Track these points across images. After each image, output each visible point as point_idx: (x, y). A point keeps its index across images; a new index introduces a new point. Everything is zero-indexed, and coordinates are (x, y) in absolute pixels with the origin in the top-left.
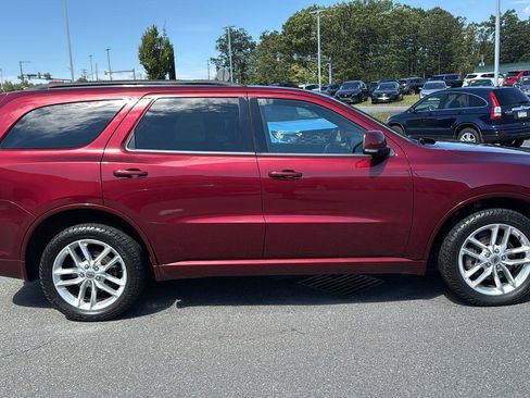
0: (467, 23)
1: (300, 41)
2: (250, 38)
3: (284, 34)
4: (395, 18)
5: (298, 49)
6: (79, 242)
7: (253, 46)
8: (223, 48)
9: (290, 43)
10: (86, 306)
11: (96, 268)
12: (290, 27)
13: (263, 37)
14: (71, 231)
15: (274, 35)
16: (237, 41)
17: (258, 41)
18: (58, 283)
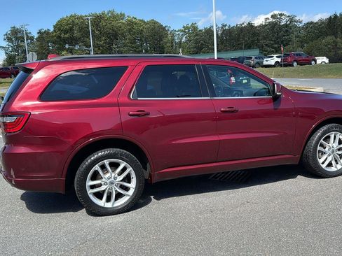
0: (171, 29)
1: (67, 36)
2: (30, 33)
3: (54, 31)
4: (128, 25)
5: (65, 41)
6: (105, 161)
7: (32, 38)
8: (9, 40)
9: (60, 37)
10: (109, 205)
11: (115, 178)
12: (58, 27)
13: (40, 33)
14: (100, 154)
15: (47, 32)
16: (19, 35)
17: (36, 36)
18: (90, 192)
